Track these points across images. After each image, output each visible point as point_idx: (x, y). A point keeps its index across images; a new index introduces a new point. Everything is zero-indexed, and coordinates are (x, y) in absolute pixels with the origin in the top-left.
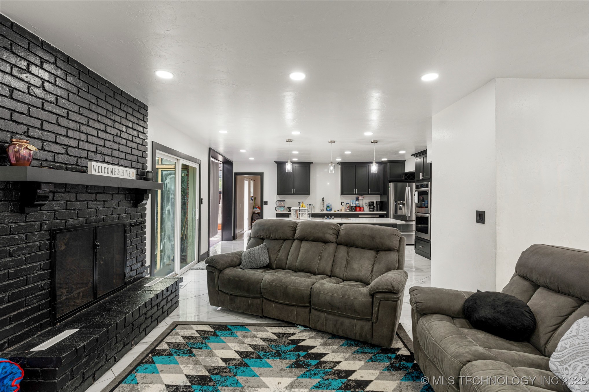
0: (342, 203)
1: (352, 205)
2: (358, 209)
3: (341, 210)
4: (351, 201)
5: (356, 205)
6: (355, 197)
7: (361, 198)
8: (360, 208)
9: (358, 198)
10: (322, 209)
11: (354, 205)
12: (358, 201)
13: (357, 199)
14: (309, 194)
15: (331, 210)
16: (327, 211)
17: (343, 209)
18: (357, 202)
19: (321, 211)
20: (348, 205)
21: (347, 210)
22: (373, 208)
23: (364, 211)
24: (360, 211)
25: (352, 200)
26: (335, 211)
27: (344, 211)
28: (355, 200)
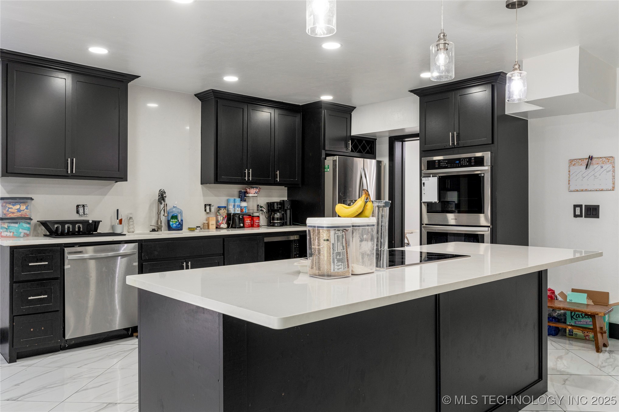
0: (208, 208)
1: (232, 211)
2: (248, 221)
3: (207, 226)
4: (228, 201)
5: (241, 210)
6: (235, 189)
7: (252, 192)
8: (252, 217)
9: (246, 192)
10: (154, 222)
11: (238, 211)
12: (245, 201)
13: (243, 196)
14: (124, 178)
15: (180, 227)
16: (170, 228)
17: (213, 222)
18: (244, 204)
19: (154, 230)
20: (223, 212)
21: (222, 226)
22: (281, 219)
23: (259, 226)
24: (252, 226)
25: (232, 199)
26: (191, 229)
27: (214, 227)
28: (238, 200)
